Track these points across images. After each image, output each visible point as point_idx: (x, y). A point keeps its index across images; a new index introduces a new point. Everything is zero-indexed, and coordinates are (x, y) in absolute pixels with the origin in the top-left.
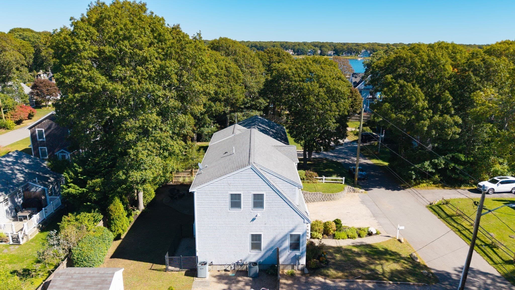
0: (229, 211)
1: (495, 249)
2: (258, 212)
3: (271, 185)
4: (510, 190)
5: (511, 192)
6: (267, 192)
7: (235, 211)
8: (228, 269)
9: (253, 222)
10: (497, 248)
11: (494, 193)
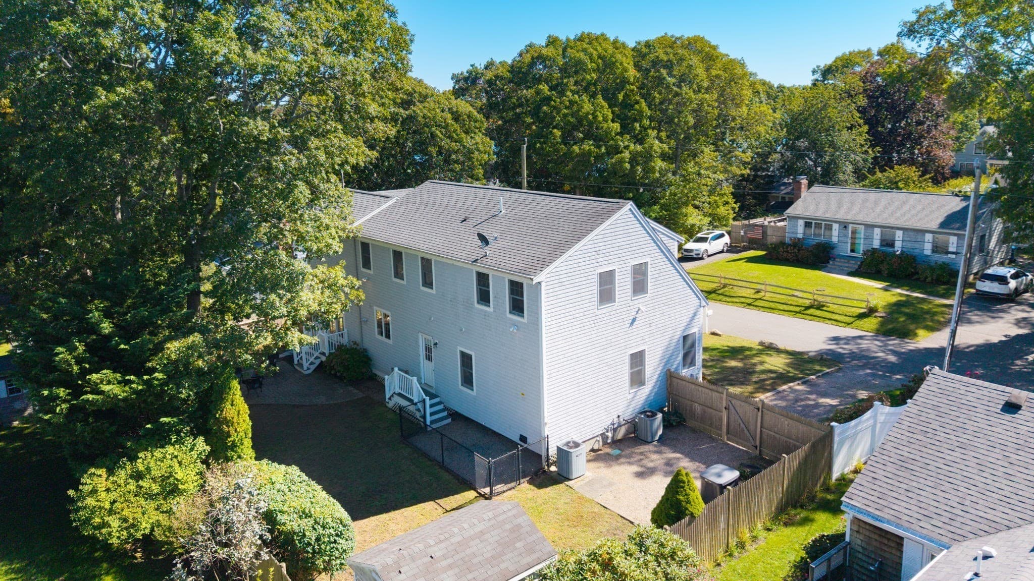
0: (598, 312)
1: (825, 308)
2: (641, 301)
3: (658, 240)
4: (720, 248)
5: (722, 252)
6: (653, 256)
7: (607, 308)
8: (596, 447)
9: (634, 327)
10: (824, 306)
11: (709, 256)
